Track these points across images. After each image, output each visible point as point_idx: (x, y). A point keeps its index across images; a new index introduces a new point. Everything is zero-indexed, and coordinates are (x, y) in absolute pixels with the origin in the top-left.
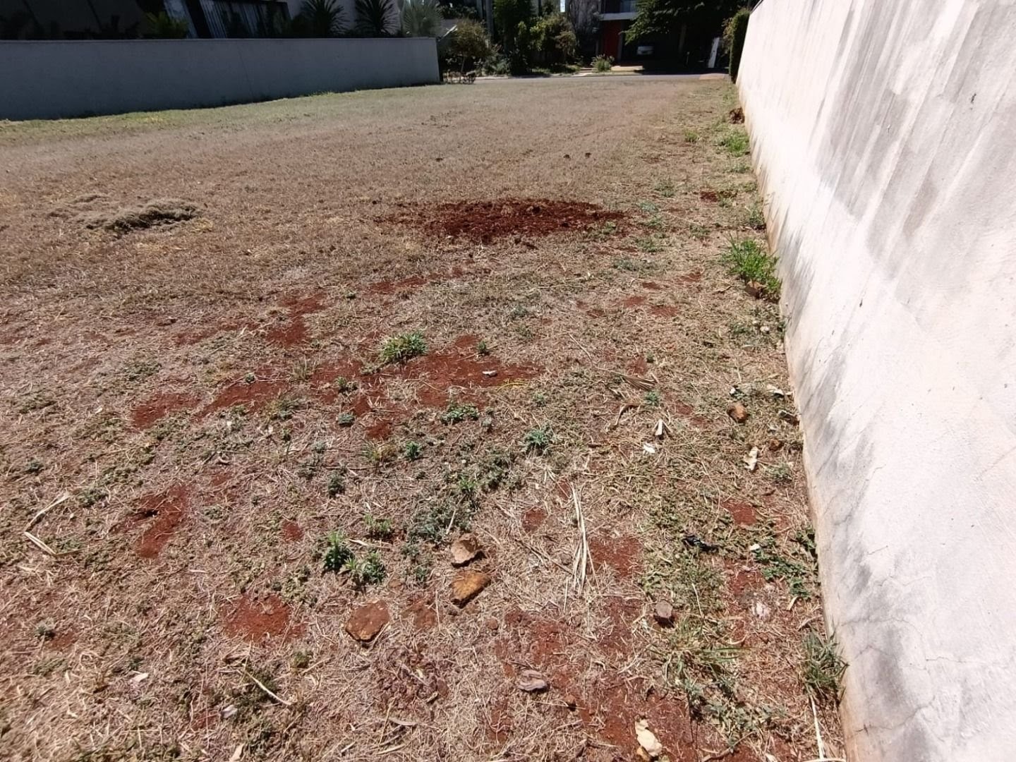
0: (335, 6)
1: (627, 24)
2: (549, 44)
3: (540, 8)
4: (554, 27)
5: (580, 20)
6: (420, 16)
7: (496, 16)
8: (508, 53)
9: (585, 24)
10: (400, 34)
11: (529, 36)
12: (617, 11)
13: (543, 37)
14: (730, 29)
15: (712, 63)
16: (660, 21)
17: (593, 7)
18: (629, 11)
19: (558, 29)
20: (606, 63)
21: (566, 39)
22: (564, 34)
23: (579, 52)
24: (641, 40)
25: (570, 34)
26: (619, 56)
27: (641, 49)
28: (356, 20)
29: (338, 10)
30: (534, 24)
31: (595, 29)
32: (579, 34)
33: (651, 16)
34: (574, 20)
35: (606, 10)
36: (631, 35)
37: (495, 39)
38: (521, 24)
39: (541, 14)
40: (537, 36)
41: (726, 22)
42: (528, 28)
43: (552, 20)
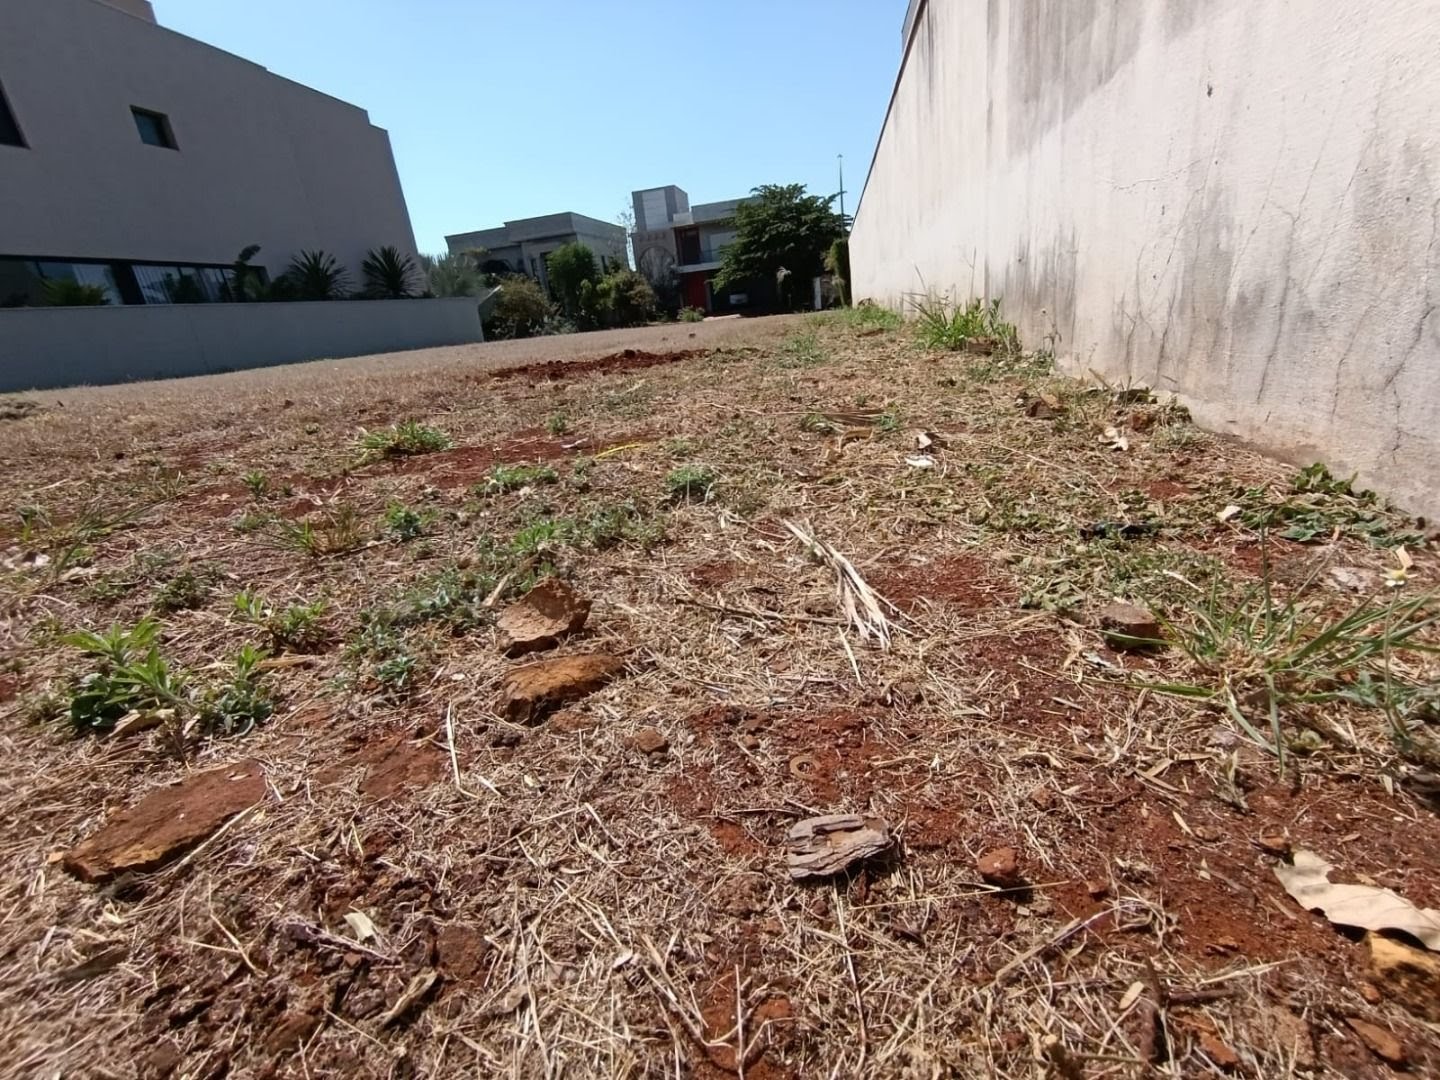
0: (334, 267)
1: (712, 273)
2: (623, 301)
3: (605, 267)
4: (624, 283)
5: (656, 275)
6: (452, 278)
7: (551, 278)
8: (572, 317)
9: (663, 277)
10: (427, 296)
11: (595, 295)
12: (697, 261)
13: (613, 294)
14: (830, 260)
15: (818, 302)
16: (750, 265)
17: (669, 260)
18: (711, 260)
19: (630, 285)
20: (696, 315)
21: (642, 295)
22: (638, 288)
23: (660, 308)
24: (732, 287)
25: (646, 288)
26: (710, 308)
27: (734, 299)
28: (368, 285)
29: (337, 272)
30: (600, 281)
31: (675, 282)
32: (659, 289)
33: (738, 262)
34: (649, 276)
35: (685, 261)
36: (719, 282)
37: (553, 298)
38: (585, 282)
39: (607, 272)
40: (606, 293)
41: (824, 254)
42: (594, 287)
43: (621, 276)
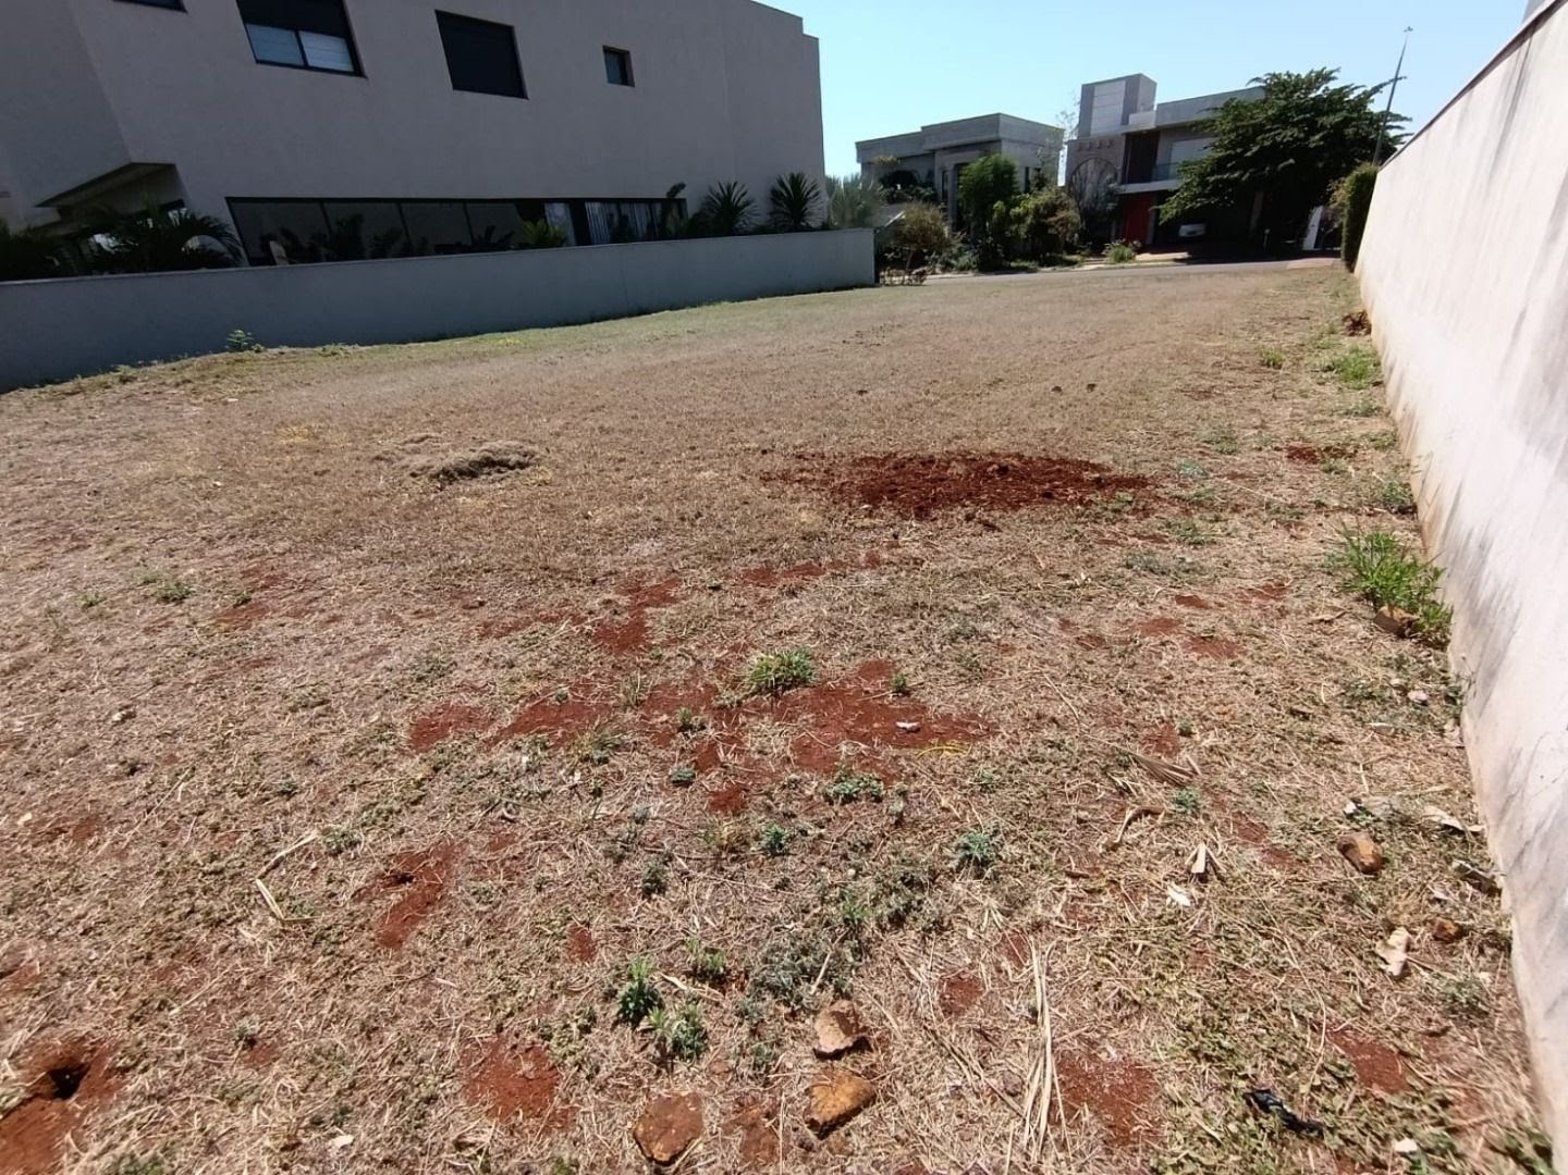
0: (744, 199)
1: (1163, 196)
2: (1039, 229)
3: (1027, 182)
4: (1046, 206)
5: (1088, 195)
6: (854, 203)
7: (961, 196)
8: (975, 244)
9: (1096, 199)
10: (825, 227)
11: (1005, 219)
12: (1147, 179)
13: (1029, 220)
14: (1342, 192)
15: (1310, 241)
16: (1218, 189)
17: (1109, 177)
18: (1166, 178)
19: (1052, 209)
20: (1127, 251)
21: (1065, 222)
22: (1061, 214)
23: (1084, 237)
24: (1186, 217)
25: (1072, 214)
26: (1149, 241)
27: (1185, 230)
28: (771, 214)
29: (747, 204)
30: (1016, 204)
31: (1110, 206)
32: (1086, 214)
33: (1203, 183)
34: (1079, 196)
35: (1130, 178)
36: (1169, 210)
37: (958, 225)
38: (999, 204)
39: (1027, 190)
40: (1020, 219)
41: (1333, 185)
42: (1008, 211)
43: (1045, 197)
